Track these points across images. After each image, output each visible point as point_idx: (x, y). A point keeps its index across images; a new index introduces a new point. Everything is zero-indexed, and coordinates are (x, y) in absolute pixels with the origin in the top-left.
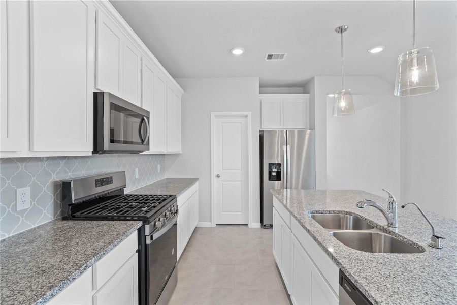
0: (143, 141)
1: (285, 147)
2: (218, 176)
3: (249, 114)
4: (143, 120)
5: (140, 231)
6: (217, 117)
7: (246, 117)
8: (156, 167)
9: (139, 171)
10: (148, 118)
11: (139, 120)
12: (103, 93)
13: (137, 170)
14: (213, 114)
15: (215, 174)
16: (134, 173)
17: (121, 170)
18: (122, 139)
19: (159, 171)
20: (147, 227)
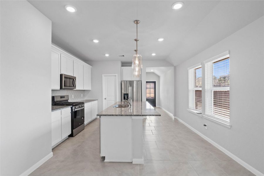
0: (74, 86)
1: (129, 87)
2: (105, 99)
3: (117, 75)
4: (74, 79)
5: (72, 108)
6: (105, 76)
7: (116, 76)
8: (81, 95)
9: (74, 96)
10: (75, 79)
11: (72, 80)
12: (62, 74)
13: (73, 95)
14: (103, 75)
15: (104, 97)
16: (72, 96)
17: (67, 95)
18: (68, 85)
19: (82, 96)
20: (73, 107)
